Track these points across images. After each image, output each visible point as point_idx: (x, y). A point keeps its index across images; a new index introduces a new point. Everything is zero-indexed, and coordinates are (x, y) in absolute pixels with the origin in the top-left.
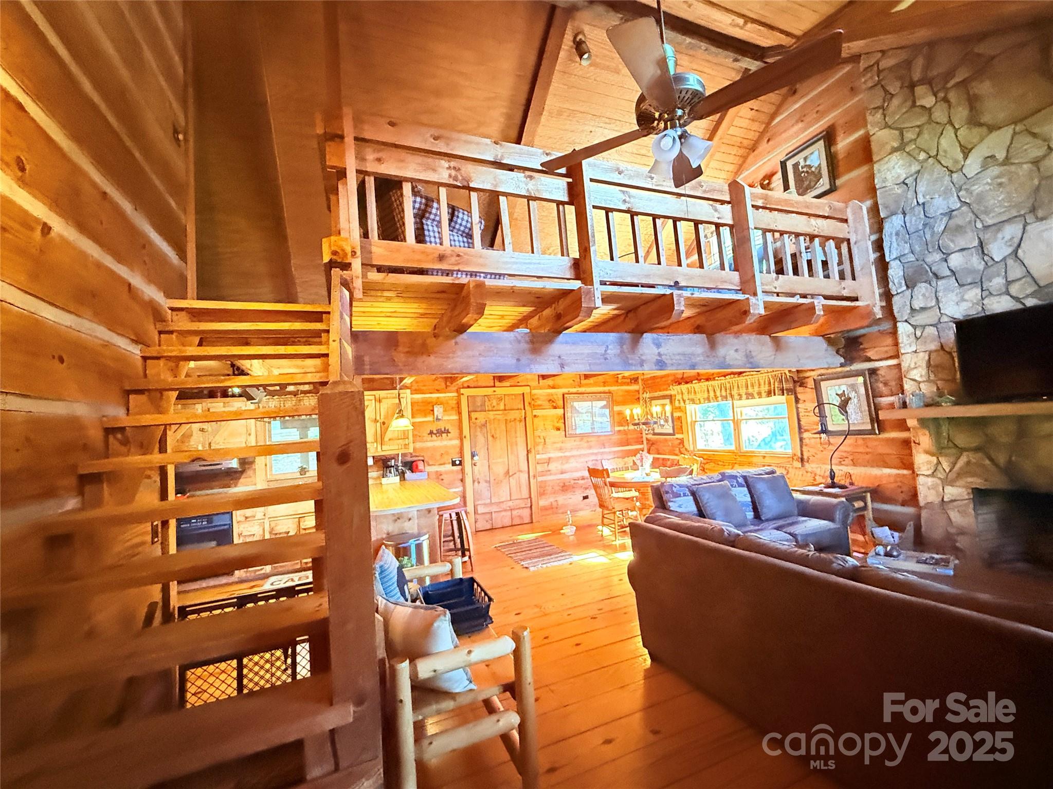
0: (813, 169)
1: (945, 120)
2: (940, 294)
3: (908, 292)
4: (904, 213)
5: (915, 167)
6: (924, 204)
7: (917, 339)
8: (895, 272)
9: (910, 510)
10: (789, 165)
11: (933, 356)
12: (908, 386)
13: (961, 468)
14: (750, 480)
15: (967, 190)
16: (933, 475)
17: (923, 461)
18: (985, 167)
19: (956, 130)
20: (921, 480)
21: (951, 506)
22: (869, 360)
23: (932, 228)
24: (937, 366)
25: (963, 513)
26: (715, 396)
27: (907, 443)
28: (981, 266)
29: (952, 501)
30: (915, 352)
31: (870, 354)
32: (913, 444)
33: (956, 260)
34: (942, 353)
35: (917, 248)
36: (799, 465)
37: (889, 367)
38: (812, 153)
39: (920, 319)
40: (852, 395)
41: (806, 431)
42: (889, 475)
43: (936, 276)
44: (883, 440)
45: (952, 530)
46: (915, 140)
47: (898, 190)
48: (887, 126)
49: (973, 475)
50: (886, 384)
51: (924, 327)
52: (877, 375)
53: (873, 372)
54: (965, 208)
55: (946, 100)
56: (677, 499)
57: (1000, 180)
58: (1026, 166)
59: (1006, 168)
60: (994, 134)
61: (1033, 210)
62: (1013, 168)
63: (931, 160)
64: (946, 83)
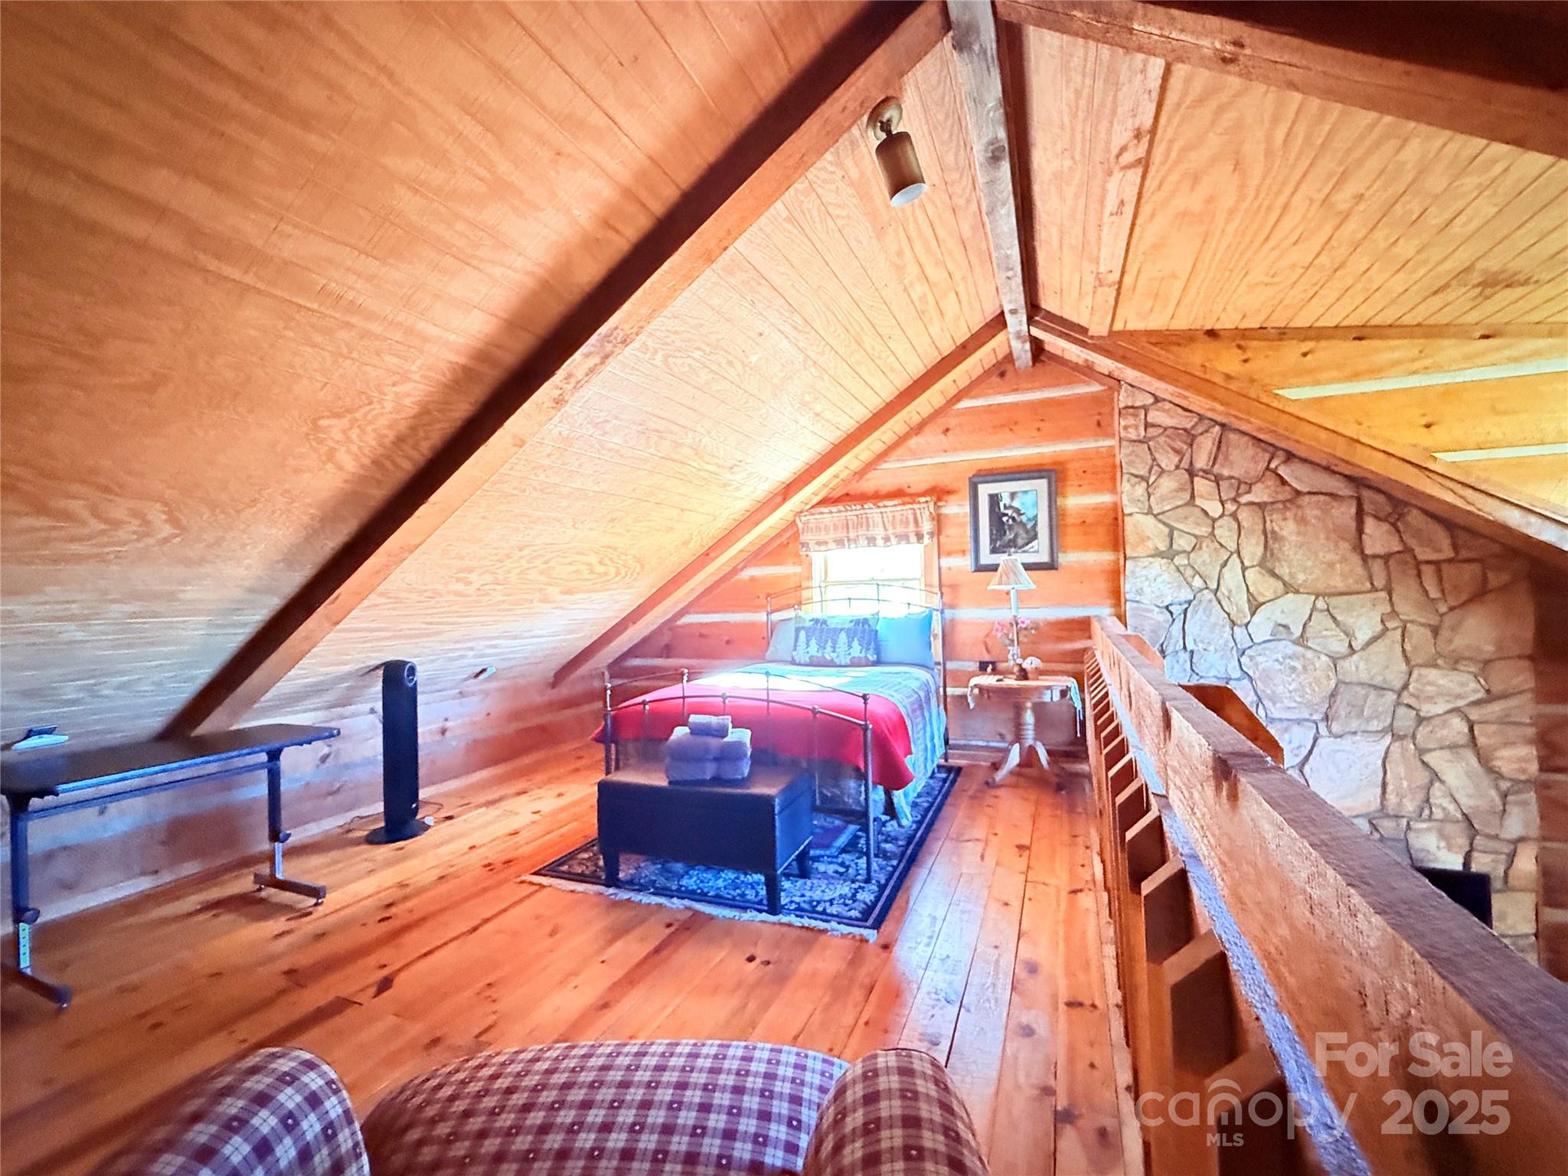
1: (1233, 547)
4: (1163, 653)
5: (1186, 595)
6: (1192, 652)
10: (985, 490)
15: (1251, 658)
18: (1274, 638)
19: (1244, 569)
46: (1189, 553)
47: (1159, 617)
48: (1150, 512)
54: (1246, 681)
55: (1234, 515)
57: (1293, 663)
58: (1324, 658)
59: (1301, 649)
60: (1290, 595)
61: (1326, 718)
62: (1309, 654)
63: (1208, 595)
64: (1238, 495)
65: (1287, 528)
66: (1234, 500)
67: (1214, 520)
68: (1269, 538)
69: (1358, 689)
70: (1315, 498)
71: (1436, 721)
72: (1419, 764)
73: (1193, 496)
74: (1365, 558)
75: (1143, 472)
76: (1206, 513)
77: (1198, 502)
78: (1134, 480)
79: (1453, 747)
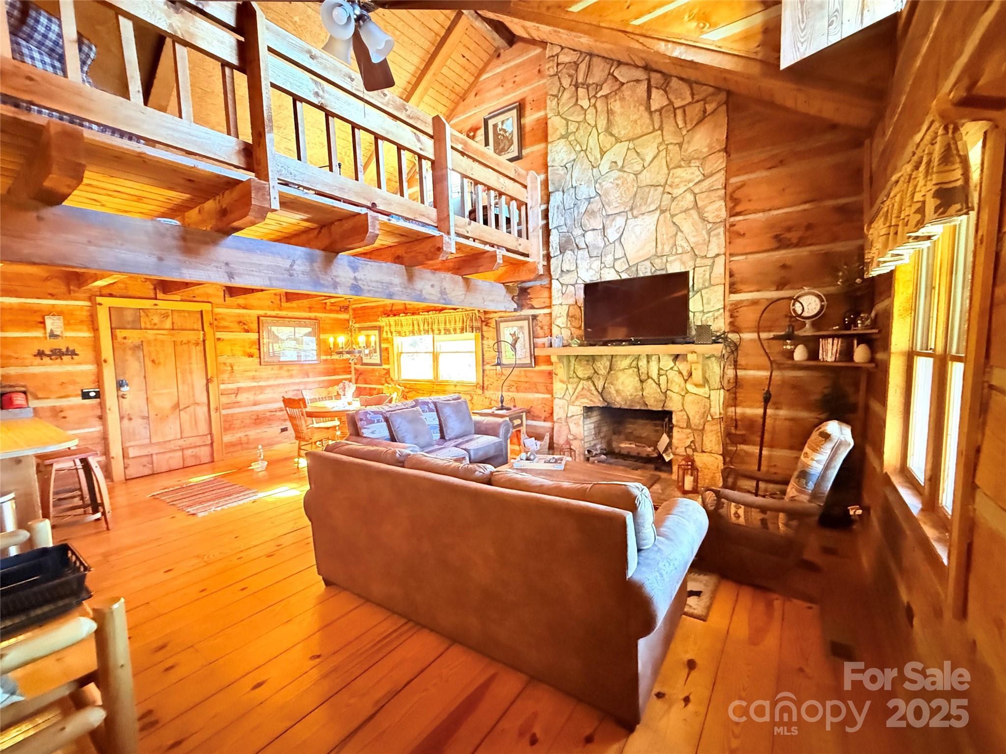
0: (507, 134)
1: (593, 123)
2: (578, 262)
3: (561, 257)
4: (563, 192)
5: (573, 156)
6: (575, 187)
7: (563, 294)
8: (554, 238)
9: (548, 424)
10: (491, 123)
11: (571, 308)
12: (555, 331)
13: (579, 393)
14: (438, 406)
15: (600, 184)
16: (563, 398)
17: (558, 387)
18: (611, 169)
19: (599, 134)
20: (556, 401)
21: (570, 419)
22: (533, 307)
23: (578, 208)
24: (572, 317)
25: (577, 424)
26: (419, 329)
27: (550, 374)
28: (602, 245)
29: (573, 416)
30: (561, 304)
31: (535, 303)
32: (554, 375)
33: (590, 237)
34: (576, 307)
35: (569, 222)
36: (480, 391)
37: (545, 314)
38: (508, 119)
39: (566, 279)
40: (521, 335)
41: (488, 363)
42: (538, 399)
43: (578, 248)
44: (536, 372)
45: (570, 437)
46: (575, 133)
47: (562, 171)
48: (558, 114)
49: (585, 397)
50: (542, 328)
51: (567, 285)
52: (537, 320)
53: (535, 317)
54: (598, 198)
55: (595, 106)
56: (371, 425)
57: (617, 182)
58: (632, 176)
59: (622, 173)
60: (618, 145)
61: (632, 209)
62: (625, 175)
63: (582, 153)
64: (597, 93)
65: (616, 106)
66: (594, 96)
67: (586, 110)
68: (610, 112)
69: (646, 188)
70: (629, 84)
71: (680, 198)
72: (671, 224)
73: (577, 100)
74: (651, 113)
75: (555, 93)
76: (582, 107)
77: (579, 102)
78: (552, 97)
79: (686, 211)
